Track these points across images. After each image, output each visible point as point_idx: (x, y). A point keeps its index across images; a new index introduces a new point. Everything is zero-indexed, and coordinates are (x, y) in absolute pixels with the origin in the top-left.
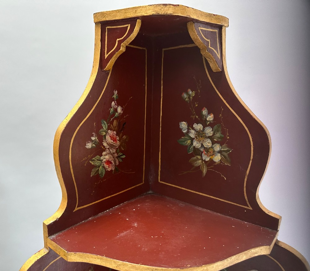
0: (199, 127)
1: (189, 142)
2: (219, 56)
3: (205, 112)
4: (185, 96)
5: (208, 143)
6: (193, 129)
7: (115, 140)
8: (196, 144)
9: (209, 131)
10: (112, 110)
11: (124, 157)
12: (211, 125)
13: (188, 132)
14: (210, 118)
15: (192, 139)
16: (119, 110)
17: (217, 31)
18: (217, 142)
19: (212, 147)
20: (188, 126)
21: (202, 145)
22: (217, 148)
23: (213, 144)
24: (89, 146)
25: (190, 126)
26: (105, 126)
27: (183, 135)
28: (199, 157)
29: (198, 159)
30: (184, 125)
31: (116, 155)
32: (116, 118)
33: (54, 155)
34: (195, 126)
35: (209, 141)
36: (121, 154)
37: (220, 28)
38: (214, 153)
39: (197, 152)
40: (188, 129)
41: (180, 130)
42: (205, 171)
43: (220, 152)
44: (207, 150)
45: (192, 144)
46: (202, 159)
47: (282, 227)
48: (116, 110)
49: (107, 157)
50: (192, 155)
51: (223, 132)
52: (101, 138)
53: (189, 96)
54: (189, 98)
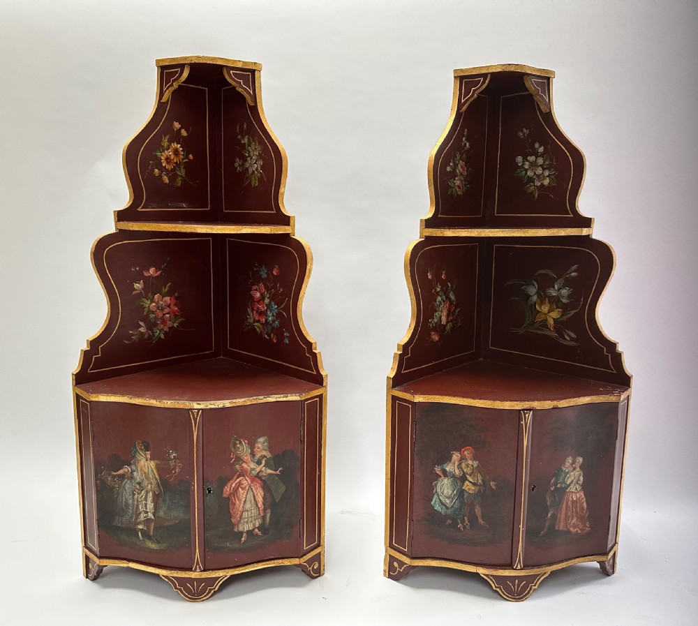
0: (532, 158)
1: (524, 172)
2: (547, 100)
3: (537, 145)
4: (521, 134)
5: (539, 171)
6: (527, 161)
7: (464, 170)
8: (530, 173)
9: (540, 161)
10: (463, 144)
11: (468, 186)
12: (542, 155)
13: (523, 164)
14: (541, 150)
15: (526, 170)
16: (467, 144)
17: (546, 81)
18: (546, 169)
19: (542, 173)
20: (523, 159)
21: (535, 173)
22: (547, 173)
23: (543, 170)
24: (448, 169)
25: (525, 159)
26: (458, 156)
27: (519, 167)
28: (532, 184)
29: (532, 186)
30: (519, 159)
31: (464, 182)
32: (465, 151)
33: (429, 171)
34: (529, 158)
35: (540, 168)
36: (467, 183)
37: (548, 79)
38: (544, 178)
39: (531, 180)
40: (523, 162)
41: (517, 163)
42: (536, 195)
43: (549, 176)
44: (538, 176)
45: (526, 174)
46: (534, 185)
47: (595, 225)
48: (465, 145)
49: (458, 182)
50: (527, 184)
51: (551, 160)
52: (456, 165)
53: (524, 134)
54: (524, 135)
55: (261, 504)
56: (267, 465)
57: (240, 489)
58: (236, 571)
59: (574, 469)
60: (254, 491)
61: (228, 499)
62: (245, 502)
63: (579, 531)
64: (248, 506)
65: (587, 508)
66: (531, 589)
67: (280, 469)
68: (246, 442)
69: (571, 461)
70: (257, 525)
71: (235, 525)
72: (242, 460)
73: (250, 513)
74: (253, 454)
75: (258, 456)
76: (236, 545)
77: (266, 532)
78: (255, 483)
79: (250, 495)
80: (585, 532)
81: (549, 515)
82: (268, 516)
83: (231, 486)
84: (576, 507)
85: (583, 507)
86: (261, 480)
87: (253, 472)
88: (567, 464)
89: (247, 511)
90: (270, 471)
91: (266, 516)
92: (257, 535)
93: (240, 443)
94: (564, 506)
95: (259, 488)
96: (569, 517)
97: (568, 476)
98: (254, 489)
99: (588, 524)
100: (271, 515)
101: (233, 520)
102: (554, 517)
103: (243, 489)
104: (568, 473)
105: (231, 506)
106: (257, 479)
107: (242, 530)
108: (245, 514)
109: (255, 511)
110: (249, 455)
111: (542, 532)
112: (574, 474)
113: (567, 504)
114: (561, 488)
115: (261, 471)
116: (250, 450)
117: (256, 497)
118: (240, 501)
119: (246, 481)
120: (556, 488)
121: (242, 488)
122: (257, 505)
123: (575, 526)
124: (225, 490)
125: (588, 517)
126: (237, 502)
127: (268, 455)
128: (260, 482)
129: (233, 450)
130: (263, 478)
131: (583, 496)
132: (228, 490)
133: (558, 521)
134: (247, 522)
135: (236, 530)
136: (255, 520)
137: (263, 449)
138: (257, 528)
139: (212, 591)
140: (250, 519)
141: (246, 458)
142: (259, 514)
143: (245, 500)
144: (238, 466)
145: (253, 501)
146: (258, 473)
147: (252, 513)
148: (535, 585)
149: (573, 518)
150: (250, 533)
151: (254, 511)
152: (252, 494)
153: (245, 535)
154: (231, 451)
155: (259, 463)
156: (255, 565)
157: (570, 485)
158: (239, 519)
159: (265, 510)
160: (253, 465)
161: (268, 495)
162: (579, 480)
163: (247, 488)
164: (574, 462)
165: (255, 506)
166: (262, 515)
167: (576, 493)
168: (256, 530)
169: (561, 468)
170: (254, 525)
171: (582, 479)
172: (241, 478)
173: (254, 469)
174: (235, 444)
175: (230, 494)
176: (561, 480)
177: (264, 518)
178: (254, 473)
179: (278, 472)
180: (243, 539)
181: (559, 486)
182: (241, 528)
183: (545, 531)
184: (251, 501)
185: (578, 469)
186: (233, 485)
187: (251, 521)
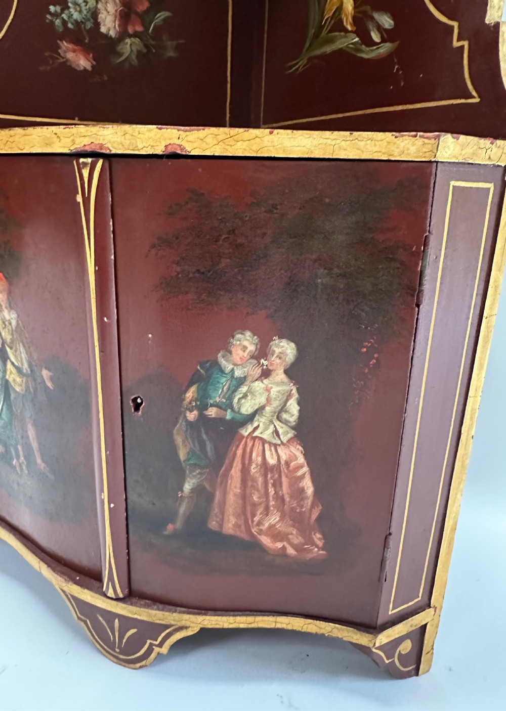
59: (266, 374)
63: (291, 551)
65: (316, 492)
66: (150, 651)
69: (251, 348)
80: (309, 556)
81: (187, 487)
84: (277, 484)
85: (302, 491)
88: (238, 354)
94: (236, 472)
96: (255, 505)
97: (244, 389)
99: (317, 537)
102: (203, 496)
104: (241, 381)
111: (170, 527)
112: (268, 390)
113: (245, 471)
114: (220, 420)
120: (202, 417)
123: (277, 536)
125: (318, 519)
131: (301, 459)
133: (216, 510)
148: (160, 645)
149: (267, 511)
157: (251, 418)
162: (283, 409)
164: (262, 352)
167: (276, 445)
169: (216, 364)
171: (294, 407)
176: (217, 397)
181: (212, 412)
183: (179, 525)
185: (280, 375)
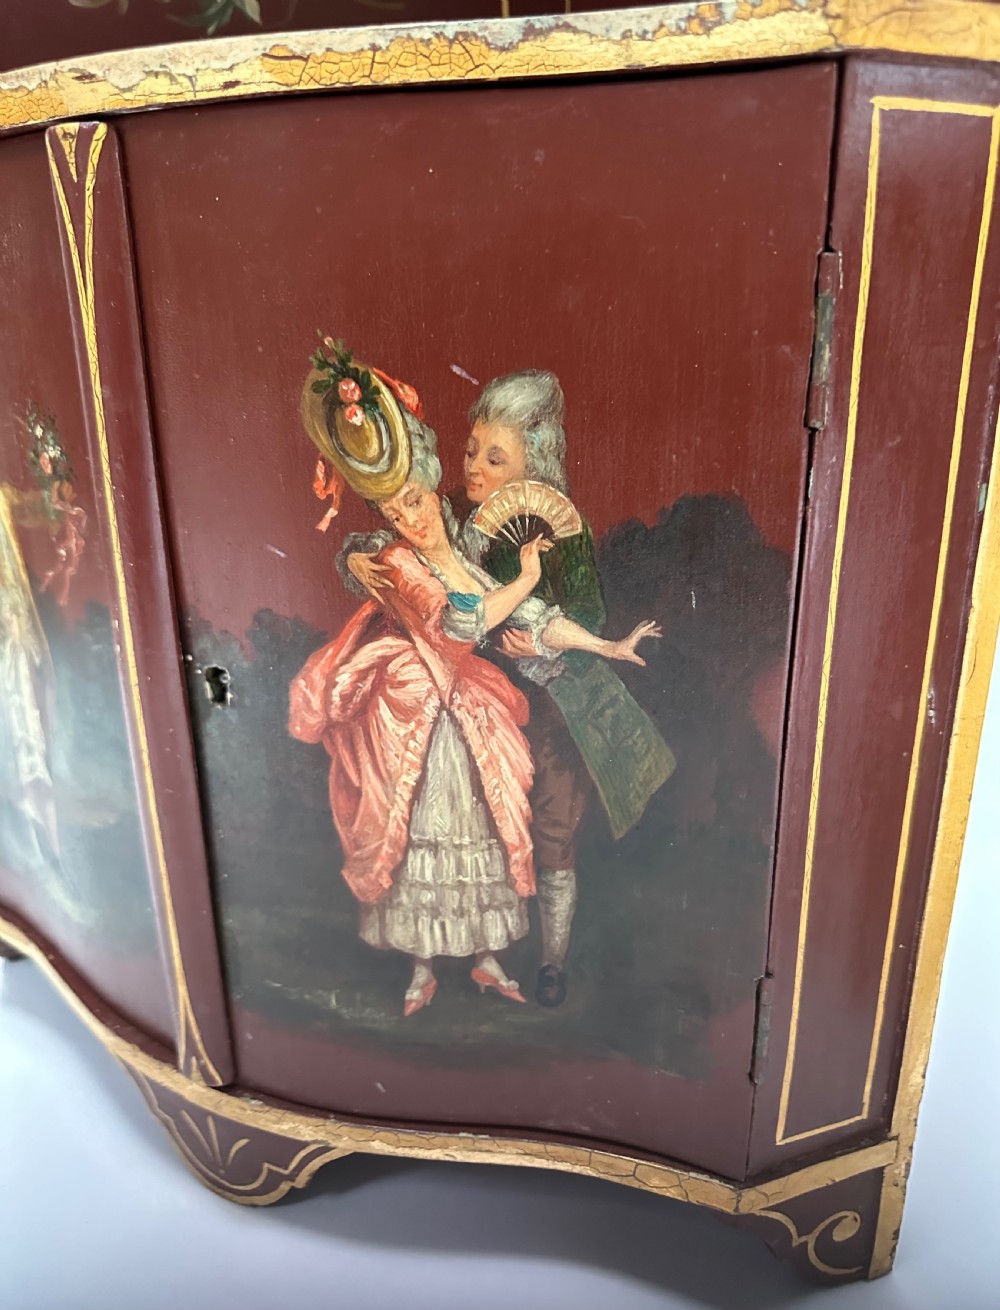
55: (513, 824)
56: (551, 588)
57: (385, 712)
58: (381, 1143)
60: (475, 741)
61: (318, 756)
62: (418, 792)
64: (436, 819)
67: (645, 630)
68: (411, 396)
70: (496, 939)
71: (368, 909)
72: (386, 524)
73: (449, 864)
74: (458, 500)
75: (491, 517)
76: (374, 1016)
77: (552, 993)
78: (476, 691)
79: (447, 759)
82: (563, 903)
83: (331, 684)
86: (517, 679)
87: (462, 618)
89: (434, 847)
90: (572, 634)
91: (549, 902)
92: (494, 993)
93: (370, 401)
95: (501, 731)
98: (470, 727)
100: (579, 905)
101: (354, 882)
103: (404, 713)
105: (337, 800)
106: (489, 672)
107: (408, 947)
108: (421, 865)
109: (482, 858)
110: (430, 502)
115: (509, 624)
116: (434, 463)
117: (489, 780)
118: (387, 779)
119: (414, 672)
121: (393, 705)
122: (493, 829)
124: (296, 699)
126: (372, 786)
127: (565, 518)
128: (507, 690)
129: (323, 441)
130: (531, 673)
132: (316, 702)
134: (435, 912)
135: (371, 936)
136: (483, 909)
137: (530, 472)
138: (499, 956)
139: (285, 1187)
140: (453, 899)
141: (411, 515)
142: (509, 882)
143: (422, 781)
144: (360, 563)
145: (467, 800)
146: (495, 634)
147: (460, 867)
150: (453, 972)
151: (477, 860)
152: (458, 757)
153: (422, 975)
154: (312, 454)
155: (499, 562)
156: (484, 1141)
158: (386, 882)
159: (540, 866)
160: (458, 574)
161: (560, 786)
163: (430, 710)
165: (479, 830)
166: (525, 888)
168: (491, 967)
170: (478, 934)
172: (387, 644)
173: (466, 602)
174: (334, 404)
175: (330, 727)
177: (535, 909)
178: (472, 626)
179: (626, 650)
180: (414, 995)
182: (399, 936)
184: (453, 798)
186: (344, 679)
187: (461, 912)
